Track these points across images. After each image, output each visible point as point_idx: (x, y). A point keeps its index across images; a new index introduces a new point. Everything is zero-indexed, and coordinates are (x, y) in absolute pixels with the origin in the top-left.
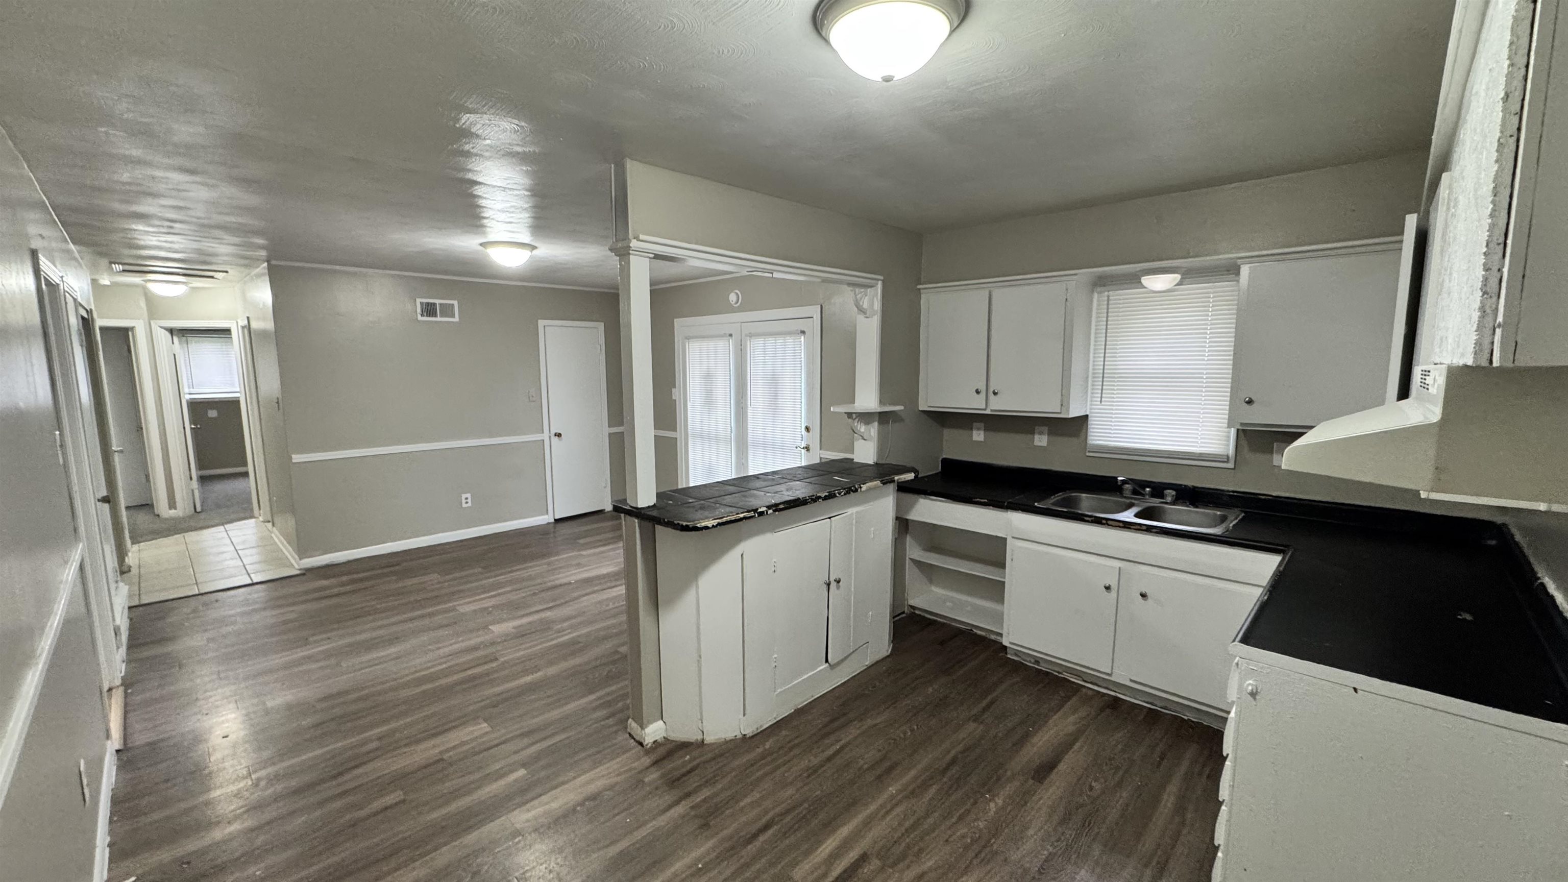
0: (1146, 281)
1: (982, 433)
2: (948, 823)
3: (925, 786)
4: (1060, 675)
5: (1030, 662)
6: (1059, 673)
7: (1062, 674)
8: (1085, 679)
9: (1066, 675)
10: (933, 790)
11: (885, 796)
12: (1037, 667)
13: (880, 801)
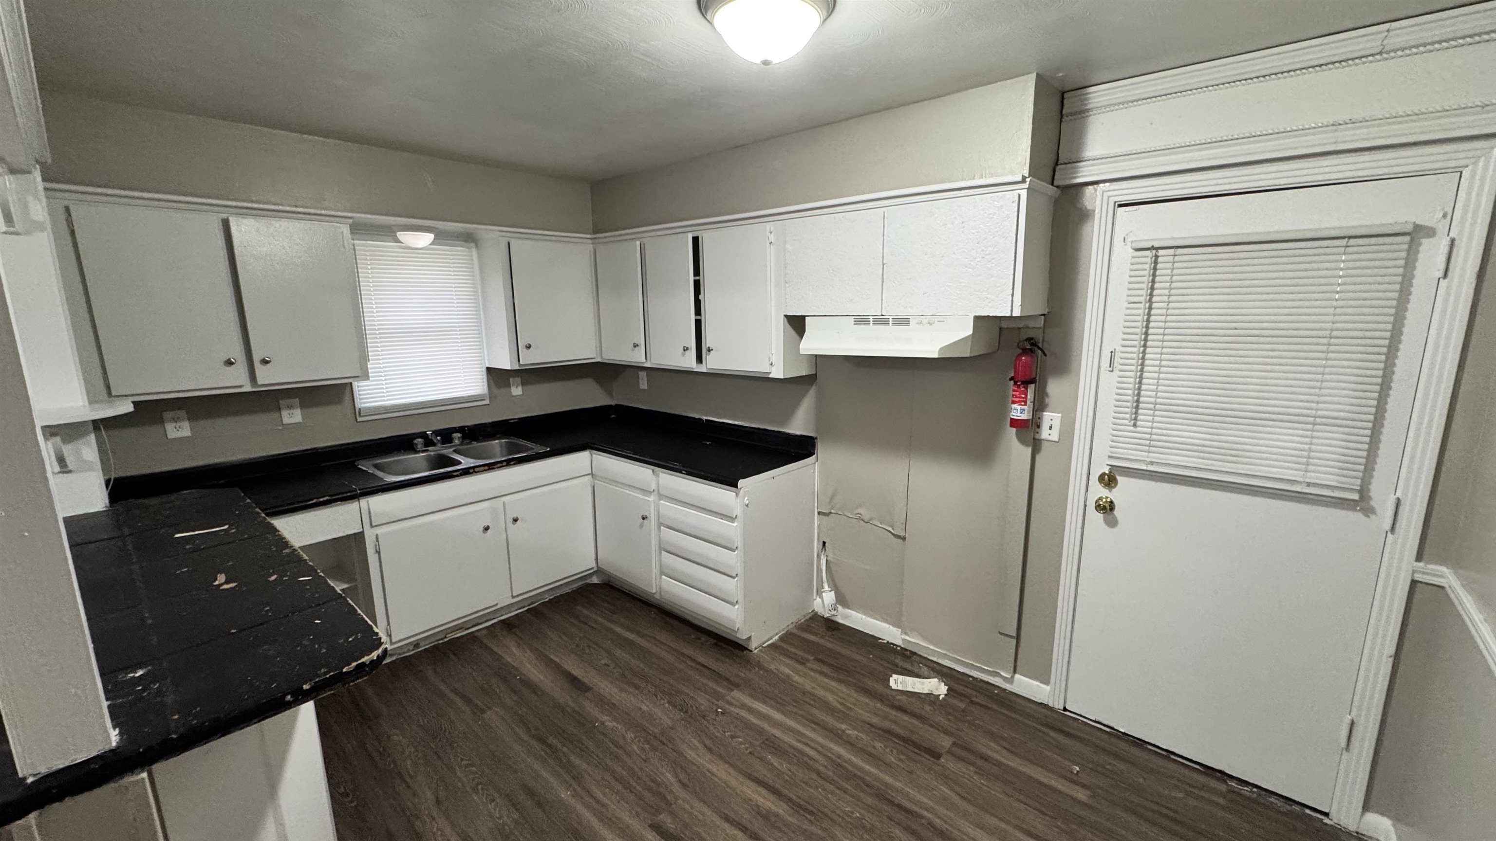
0: (402, 236)
1: (186, 425)
2: (625, 757)
3: (568, 767)
4: (446, 640)
5: (409, 651)
6: (442, 639)
7: (445, 637)
8: (468, 627)
9: (451, 636)
10: (577, 761)
11: (573, 802)
12: (420, 649)
13: (579, 807)
